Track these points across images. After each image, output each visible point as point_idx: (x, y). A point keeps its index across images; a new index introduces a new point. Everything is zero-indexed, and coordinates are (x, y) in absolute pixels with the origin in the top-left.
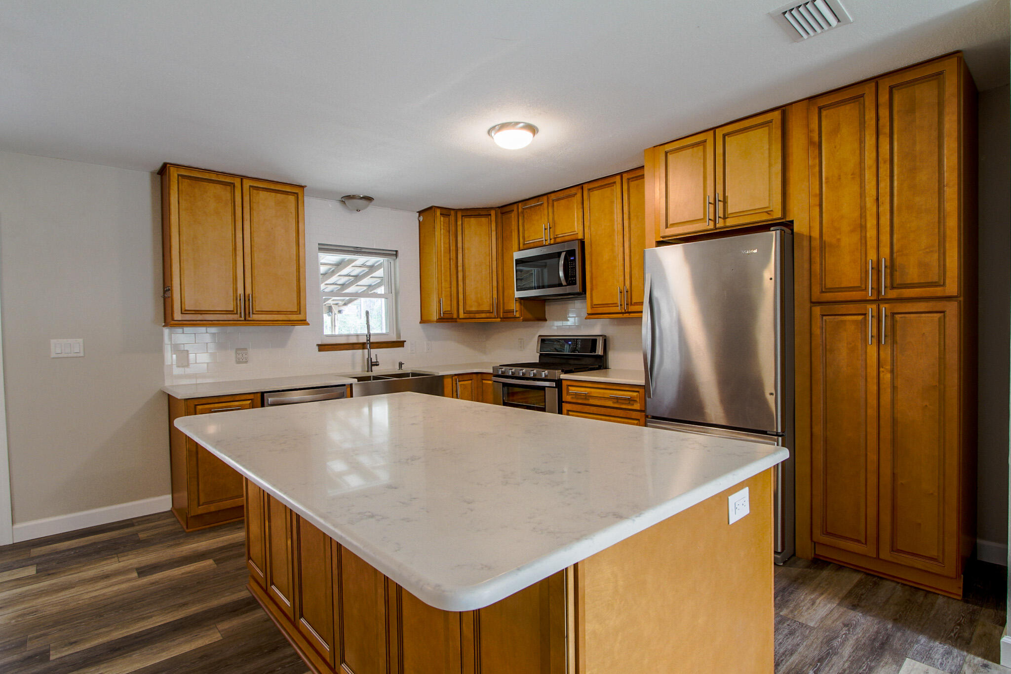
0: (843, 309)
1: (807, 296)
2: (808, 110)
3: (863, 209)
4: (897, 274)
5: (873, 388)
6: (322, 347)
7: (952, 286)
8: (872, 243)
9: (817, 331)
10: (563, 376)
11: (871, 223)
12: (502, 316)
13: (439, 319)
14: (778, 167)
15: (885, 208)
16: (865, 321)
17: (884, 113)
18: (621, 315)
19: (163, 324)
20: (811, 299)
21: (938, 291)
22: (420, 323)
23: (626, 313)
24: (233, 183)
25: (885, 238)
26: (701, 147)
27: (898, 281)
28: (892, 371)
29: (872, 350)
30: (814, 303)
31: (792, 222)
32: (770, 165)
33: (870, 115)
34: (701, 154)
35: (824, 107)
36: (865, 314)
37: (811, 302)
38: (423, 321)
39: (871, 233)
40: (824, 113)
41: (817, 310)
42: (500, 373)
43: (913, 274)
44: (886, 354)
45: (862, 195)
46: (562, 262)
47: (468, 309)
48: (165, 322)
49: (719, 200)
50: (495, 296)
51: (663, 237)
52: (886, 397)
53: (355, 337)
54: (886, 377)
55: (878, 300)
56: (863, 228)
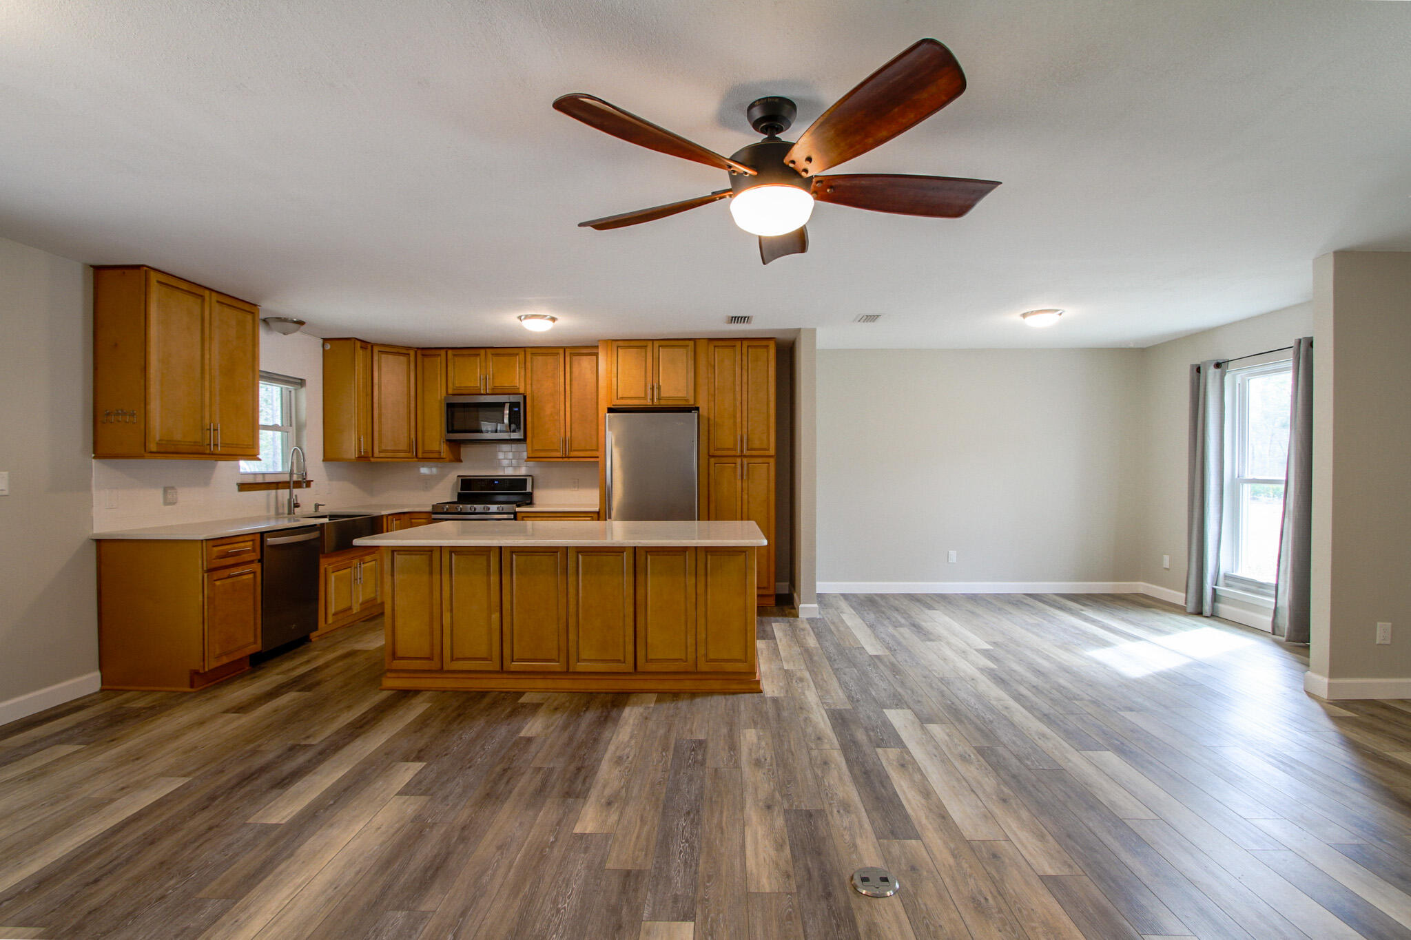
0: (725, 460)
1: (706, 452)
2: (708, 344)
3: (735, 406)
4: (750, 443)
5: (739, 503)
6: (243, 487)
7: (772, 452)
8: (739, 425)
9: (712, 472)
10: (518, 509)
11: (739, 415)
12: (421, 457)
13: (358, 457)
14: (692, 374)
15: (745, 407)
16: (735, 467)
17: (745, 358)
18: (561, 460)
19: (93, 455)
20: (709, 453)
21: (766, 453)
22: (323, 461)
23: (566, 457)
24: (201, 296)
25: (745, 423)
26: (643, 350)
27: (750, 447)
28: (748, 494)
29: (739, 483)
30: (710, 456)
31: (699, 408)
32: (687, 372)
33: (738, 358)
34: (643, 354)
35: (718, 346)
36: (735, 463)
37: (709, 455)
38: (325, 459)
39: (739, 420)
40: (716, 349)
41: (712, 460)
42: (445, 510)
43: (756, 444)
44: (745, 485)
45: (735, 399)
46: (507, 412)
47: (384, 447)
48: (95, 452)
49: (655, 387)
50: (413, 436)
51: (614, 405)
52: (745, 507)
53: (261, 477)
54: (745, 497)
55: (742, 456)
56: (735, 417)
